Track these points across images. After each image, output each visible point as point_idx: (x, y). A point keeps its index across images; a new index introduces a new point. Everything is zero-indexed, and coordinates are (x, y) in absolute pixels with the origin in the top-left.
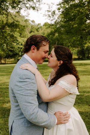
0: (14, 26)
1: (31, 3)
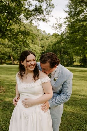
0: (26, 33)
1: (41, 16)
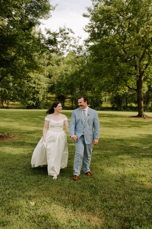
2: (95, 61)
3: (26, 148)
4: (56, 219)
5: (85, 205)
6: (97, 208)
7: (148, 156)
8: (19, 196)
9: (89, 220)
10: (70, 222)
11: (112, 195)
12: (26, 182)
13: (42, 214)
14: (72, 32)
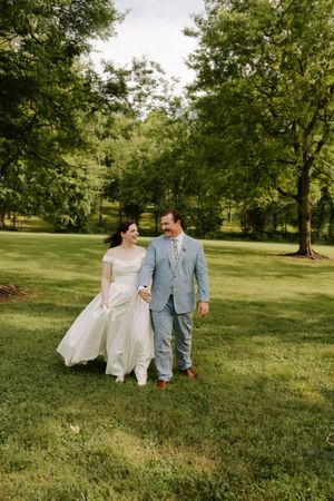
2: (208, 132)
3: (57, 317)
4: (124, 459)
5: (183, 433)
6: (206, 441)
7: (315, 339)
8: (48, 415)
9: (190, 463)
10: (151, 465)
11: (238, 415)
12: (61, 388)
13: (95, 449)
14: (160, 71)
